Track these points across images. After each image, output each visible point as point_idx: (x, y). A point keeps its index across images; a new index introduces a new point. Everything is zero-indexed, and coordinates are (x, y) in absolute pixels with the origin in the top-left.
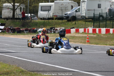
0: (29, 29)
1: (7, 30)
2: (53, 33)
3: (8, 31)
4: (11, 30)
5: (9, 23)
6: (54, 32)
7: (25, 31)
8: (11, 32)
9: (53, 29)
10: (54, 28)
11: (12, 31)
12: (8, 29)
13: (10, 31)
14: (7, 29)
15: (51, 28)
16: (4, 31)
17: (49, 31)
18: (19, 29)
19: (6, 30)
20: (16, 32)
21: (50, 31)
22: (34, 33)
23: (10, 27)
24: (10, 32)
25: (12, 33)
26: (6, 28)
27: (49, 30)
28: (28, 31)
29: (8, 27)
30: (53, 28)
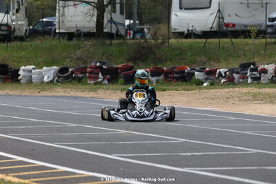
0: (165, 68)
1: (91, 72)
2: (249, 80)
3: (92, 75)
4: (105, 72)
5: (91, 50)
6: (257, 79)
7: (152, 76)
8: (104, 79)
9: (252, 70)
10: (254, 64)
11: (108, 76)
12: (95, 71)
13: (100, 76)
14: (88, 69)
15: (245, 67)
16: (81, 76)
17: (236, 76)
18: (131, 68)
19: (87, 74)
20: (121, 80)
21: (238, 75)
22: (184, 83)
23: (98, 64)
24: (99, 80)
25: (106, 82)
26: (85, 68)
27: (238, 73)
28: (162, 77)
29: (93, 64)
30: (252, 66)
